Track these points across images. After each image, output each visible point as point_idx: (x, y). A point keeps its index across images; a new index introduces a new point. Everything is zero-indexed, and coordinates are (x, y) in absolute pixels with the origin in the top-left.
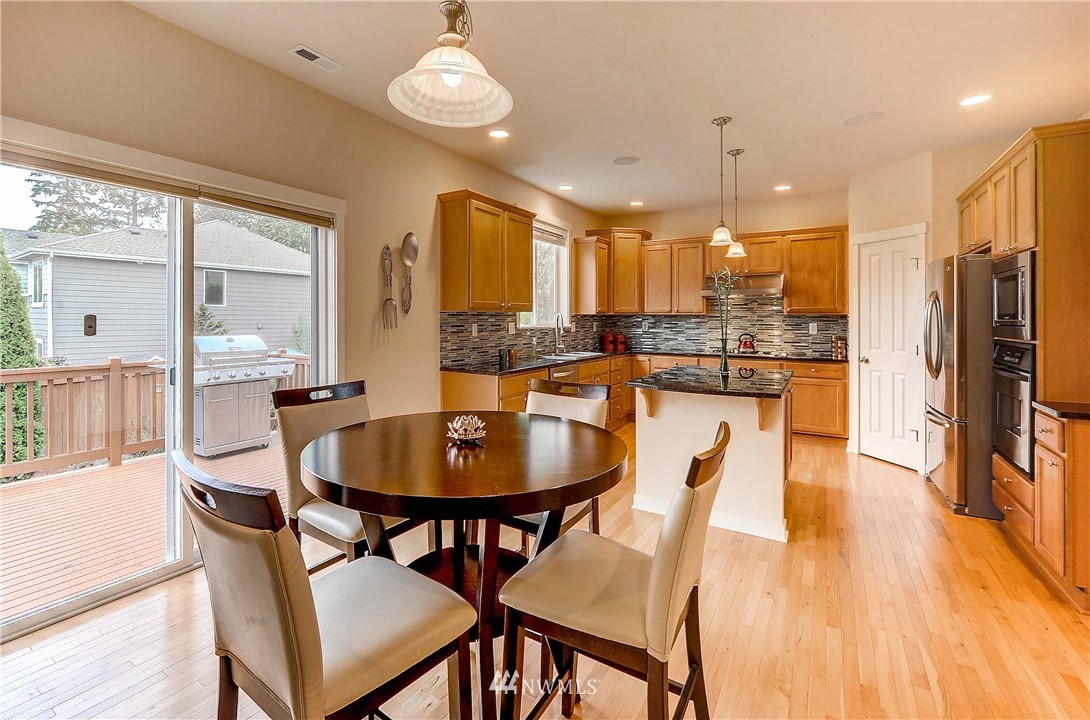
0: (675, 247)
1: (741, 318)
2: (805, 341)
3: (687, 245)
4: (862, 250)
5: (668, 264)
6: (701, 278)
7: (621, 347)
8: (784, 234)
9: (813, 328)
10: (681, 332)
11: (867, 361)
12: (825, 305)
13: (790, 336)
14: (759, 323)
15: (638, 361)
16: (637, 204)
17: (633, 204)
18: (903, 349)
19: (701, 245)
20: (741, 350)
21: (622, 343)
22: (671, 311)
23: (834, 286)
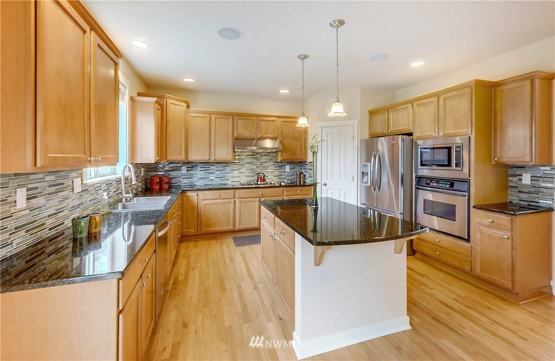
0: (213, 117)
1: (251, 163)
2: (284, 175)
3: (221, 116)
4: (323, 130)
5: (208, 127)
6: (231, 138)
7: (166, 186)
8: (279, 117)
9: (287, 168)
10: (212, 173)
11: (326, 185)
12: (298, 157)
13: (276, 173)
14: (261, 166)
15: (187, 197)
16: (188, 80)
17: (187, 80)
18: (345, 178)
19: (231, 117)
20: (259, 183)
21: (166, 183)
22: (209, 159)
23: (302, 146)
